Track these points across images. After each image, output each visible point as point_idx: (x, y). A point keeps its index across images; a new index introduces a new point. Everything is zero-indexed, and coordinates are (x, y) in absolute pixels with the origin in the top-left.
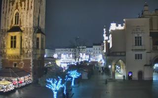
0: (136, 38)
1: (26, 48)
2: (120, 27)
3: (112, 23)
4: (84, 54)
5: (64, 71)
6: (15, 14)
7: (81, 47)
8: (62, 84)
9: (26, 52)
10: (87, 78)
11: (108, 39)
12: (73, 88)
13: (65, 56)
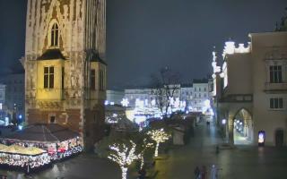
0: (271, 68)
1: (72, 88)
2: (242, 49)
3: (228, 41)
4: (177, 99)
5: (141, 129)
6: (51, 27)
7: (171, 86)
8: (136, 153)
9: (72, 95)
10: (182, 143)
11: (220, 71)
12: (157, 162)
13: (142, 102)
